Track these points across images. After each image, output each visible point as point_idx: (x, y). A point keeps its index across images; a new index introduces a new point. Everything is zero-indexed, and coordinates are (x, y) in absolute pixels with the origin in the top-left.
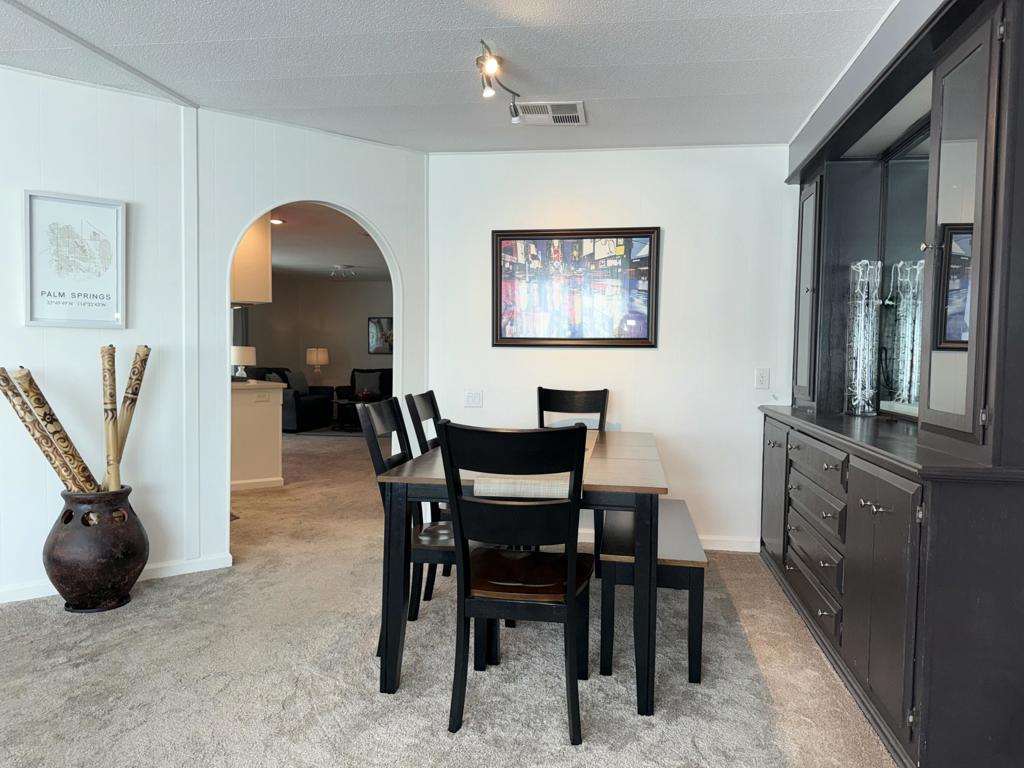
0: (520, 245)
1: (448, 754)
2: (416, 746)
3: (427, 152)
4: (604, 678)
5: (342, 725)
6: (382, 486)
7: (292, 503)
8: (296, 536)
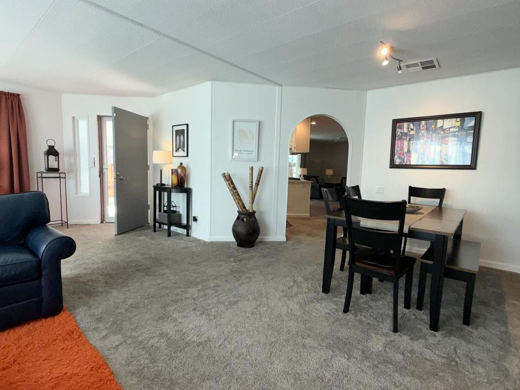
0: (405, 125)
1: (340, 320)
2: (329, 313)
3: (366, 90)
4: (417, 311)
5: (306, 299)
6: (329, 220)
7: (311, 224)
8: (309, 235)
